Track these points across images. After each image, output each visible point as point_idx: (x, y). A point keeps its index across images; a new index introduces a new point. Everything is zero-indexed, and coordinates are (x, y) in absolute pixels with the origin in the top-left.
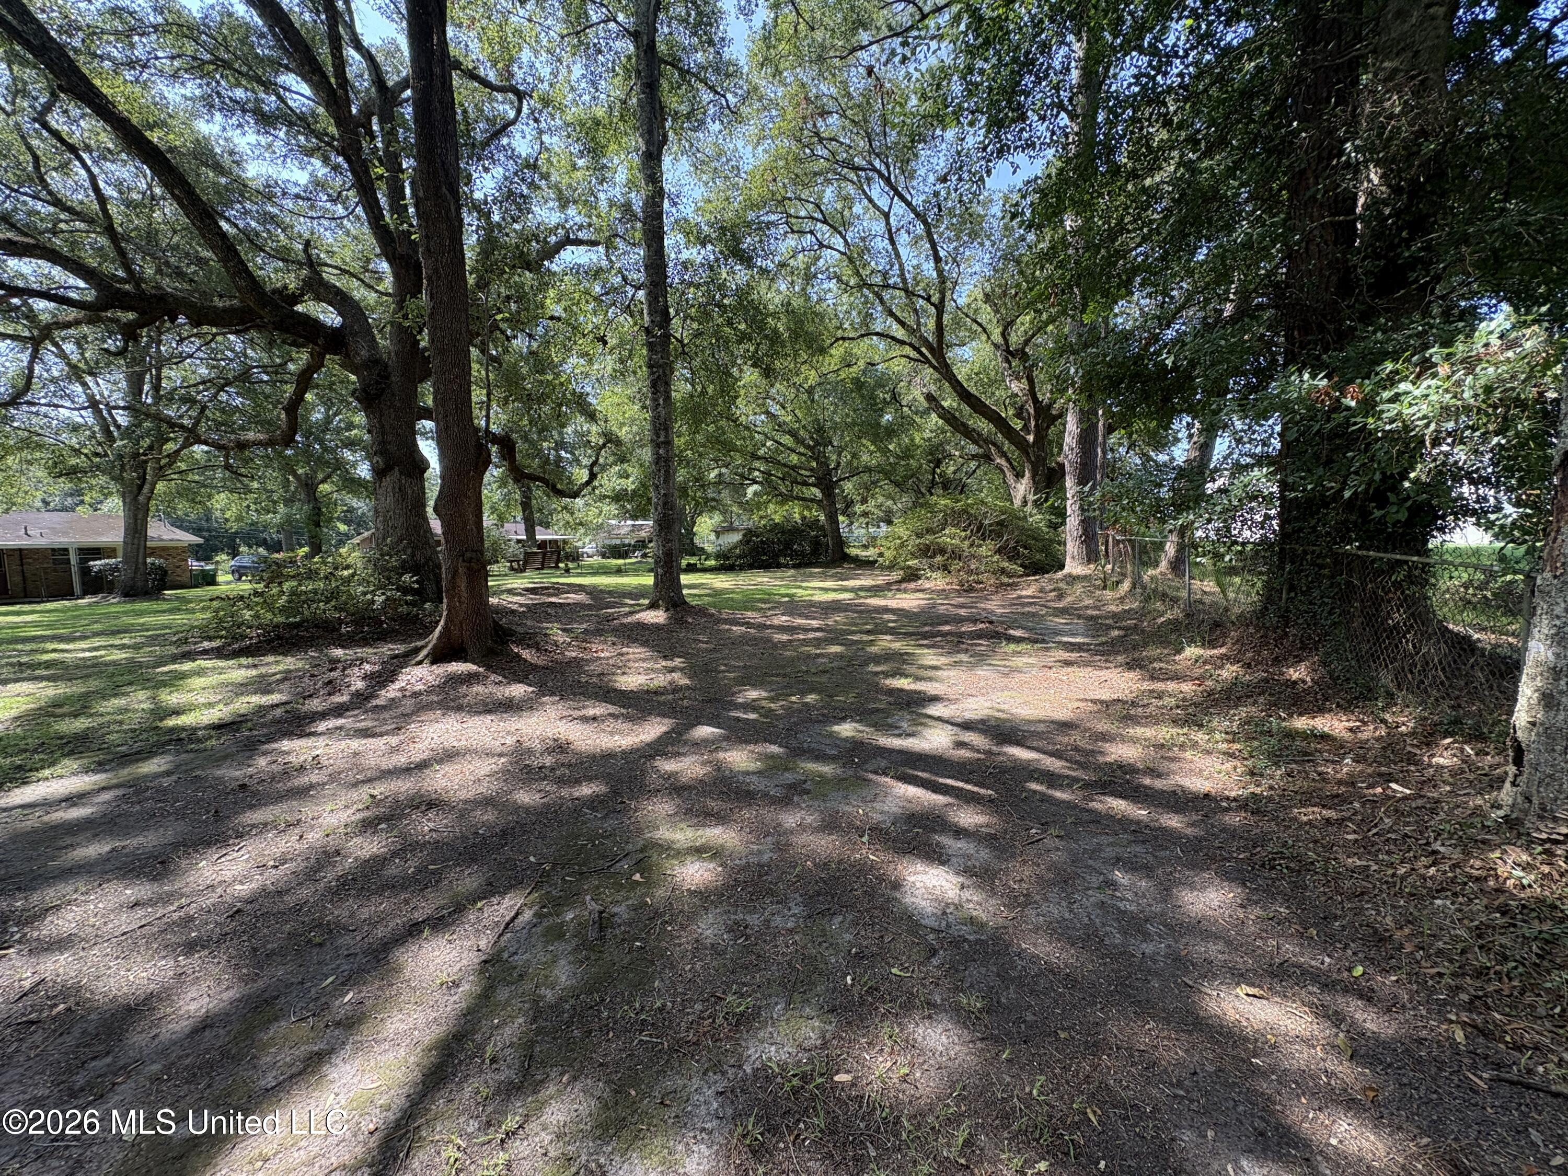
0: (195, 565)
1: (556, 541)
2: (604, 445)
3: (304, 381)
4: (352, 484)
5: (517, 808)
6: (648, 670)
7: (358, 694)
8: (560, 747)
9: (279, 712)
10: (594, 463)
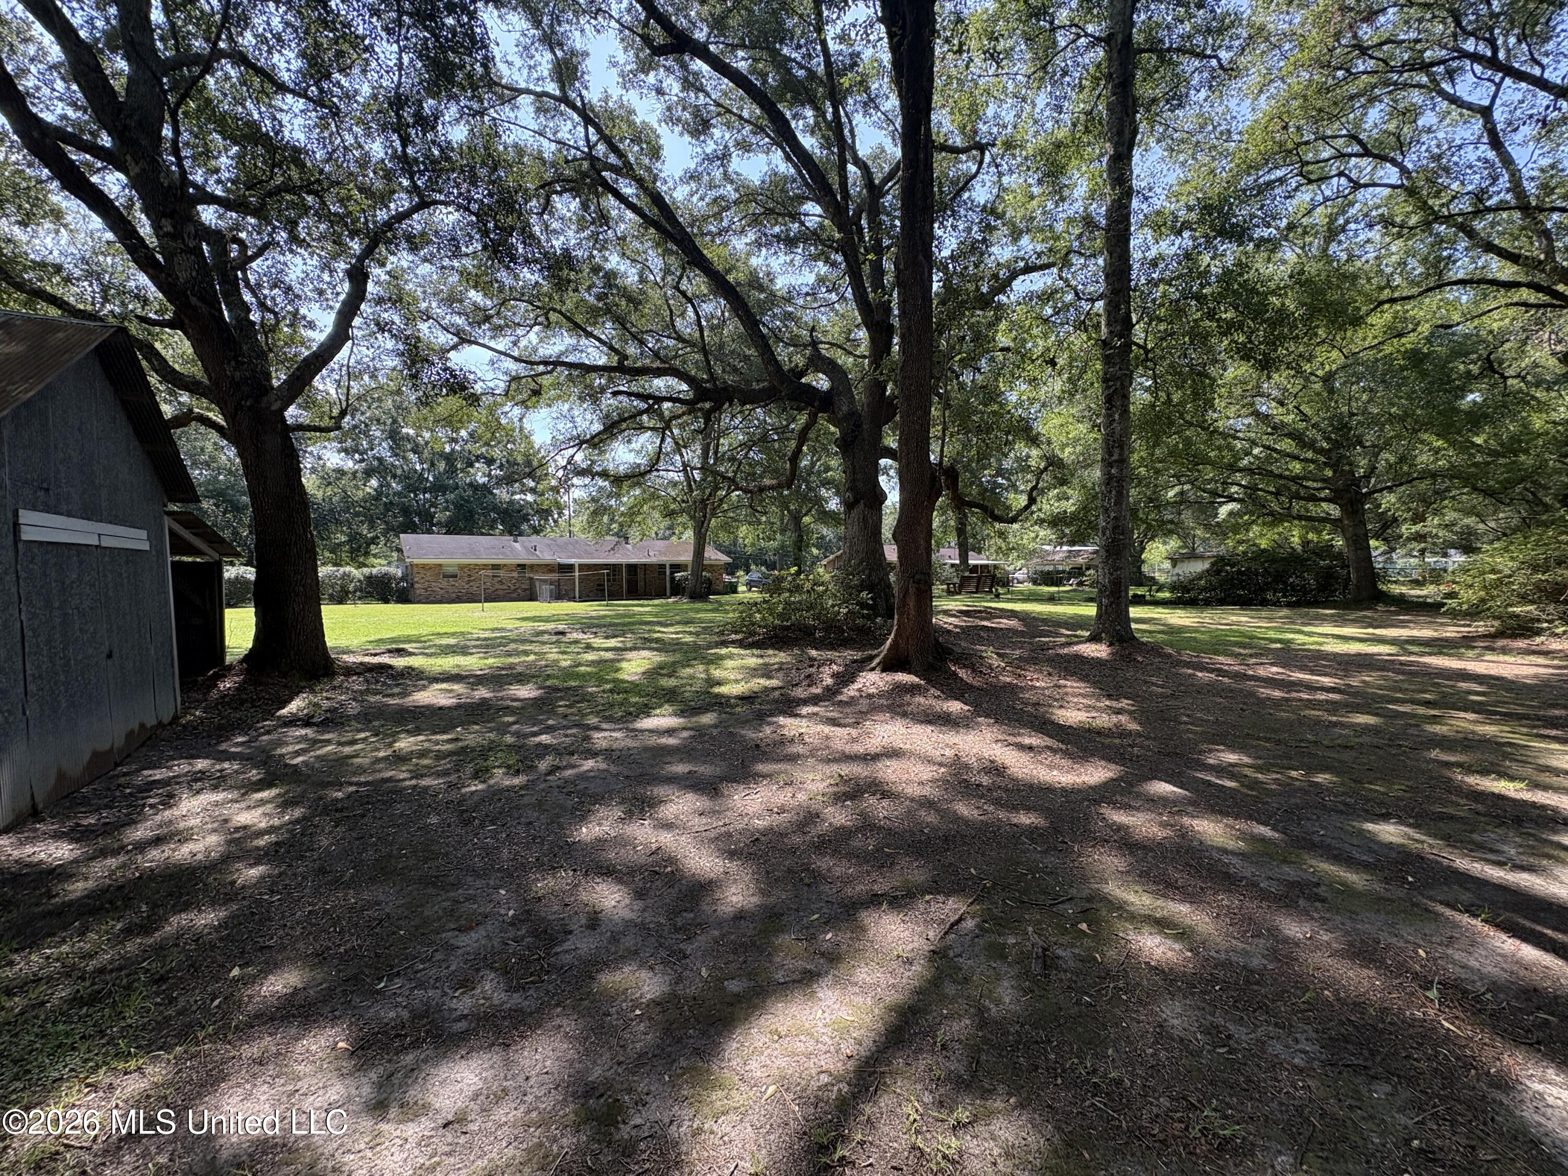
0: (727, 578)
1: (987, 566)
2: (1046, 469)
3: (803, 437)
4: (826, 517)
5: (957, 818)
6: (1088, 708)
7: (827, 689)
8: (996, 769)
9: (777, 693)
10: (1034, 488)
